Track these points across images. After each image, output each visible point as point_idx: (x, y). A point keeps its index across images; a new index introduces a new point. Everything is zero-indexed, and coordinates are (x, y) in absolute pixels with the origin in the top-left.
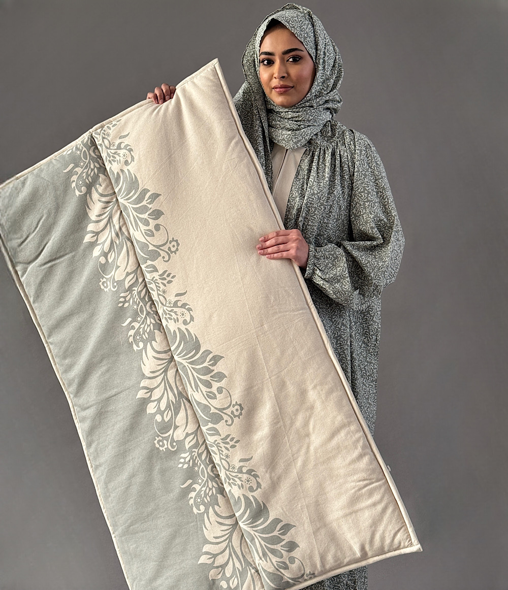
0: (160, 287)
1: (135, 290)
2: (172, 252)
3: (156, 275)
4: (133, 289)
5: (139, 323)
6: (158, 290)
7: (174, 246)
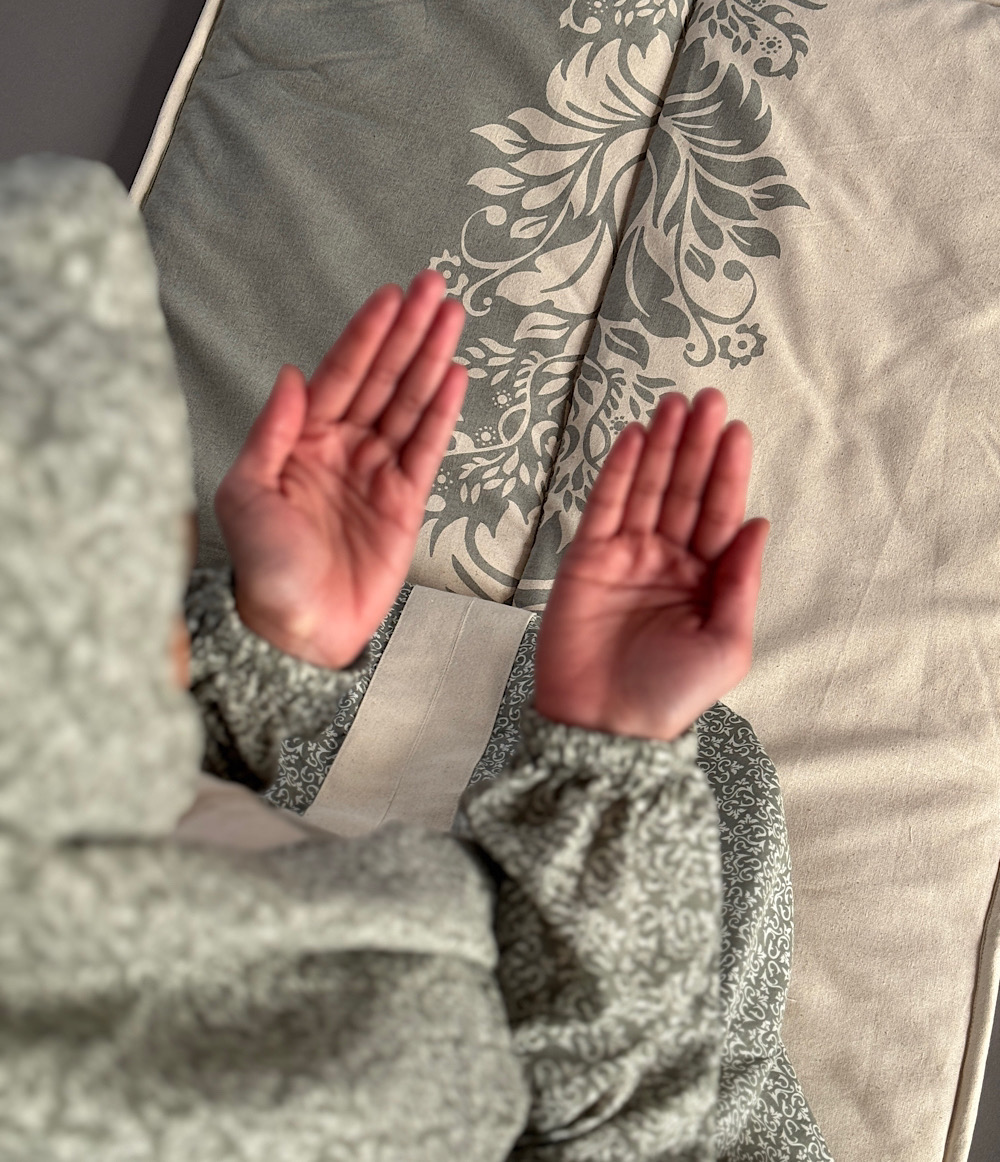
0: (616, 406)
1: (536, 361)
2: (725, 354)
3: (632, 371)
4: (533, 353)
5: (477, 445)
6: (603, 406)
7: (742, 345)
